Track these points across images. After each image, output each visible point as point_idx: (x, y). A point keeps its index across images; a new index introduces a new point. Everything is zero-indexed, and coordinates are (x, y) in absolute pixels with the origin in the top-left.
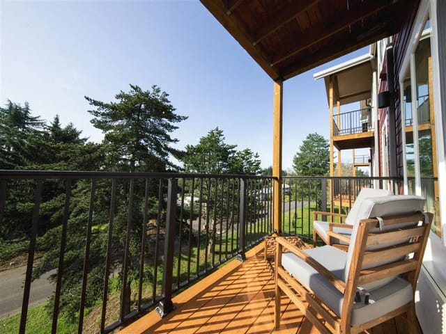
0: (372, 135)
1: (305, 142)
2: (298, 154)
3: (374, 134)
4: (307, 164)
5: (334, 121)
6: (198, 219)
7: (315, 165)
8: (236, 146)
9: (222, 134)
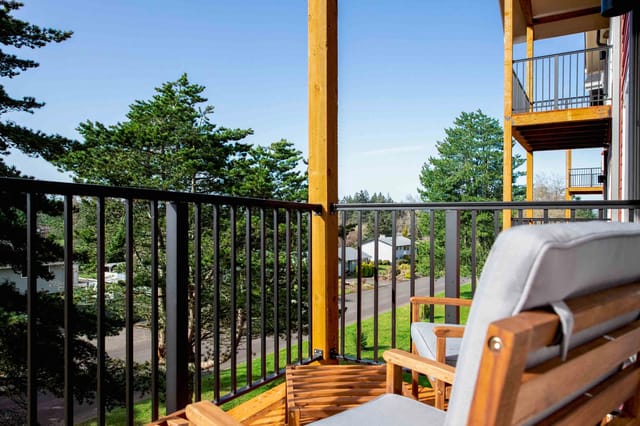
0: (606, 116)
1: (450, 132)
2: (433, 161)
3: (610, 112)
4: (456, 186)
5: (514, 74)
6: (123, 333)
7: (477, 191)
8: (250, 132)
9: (201, 95)
